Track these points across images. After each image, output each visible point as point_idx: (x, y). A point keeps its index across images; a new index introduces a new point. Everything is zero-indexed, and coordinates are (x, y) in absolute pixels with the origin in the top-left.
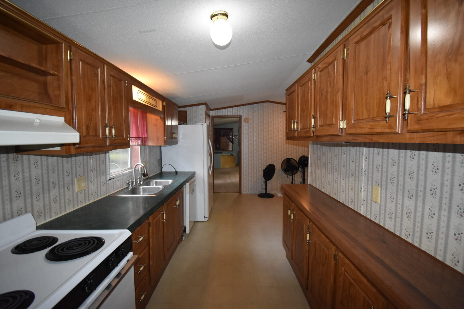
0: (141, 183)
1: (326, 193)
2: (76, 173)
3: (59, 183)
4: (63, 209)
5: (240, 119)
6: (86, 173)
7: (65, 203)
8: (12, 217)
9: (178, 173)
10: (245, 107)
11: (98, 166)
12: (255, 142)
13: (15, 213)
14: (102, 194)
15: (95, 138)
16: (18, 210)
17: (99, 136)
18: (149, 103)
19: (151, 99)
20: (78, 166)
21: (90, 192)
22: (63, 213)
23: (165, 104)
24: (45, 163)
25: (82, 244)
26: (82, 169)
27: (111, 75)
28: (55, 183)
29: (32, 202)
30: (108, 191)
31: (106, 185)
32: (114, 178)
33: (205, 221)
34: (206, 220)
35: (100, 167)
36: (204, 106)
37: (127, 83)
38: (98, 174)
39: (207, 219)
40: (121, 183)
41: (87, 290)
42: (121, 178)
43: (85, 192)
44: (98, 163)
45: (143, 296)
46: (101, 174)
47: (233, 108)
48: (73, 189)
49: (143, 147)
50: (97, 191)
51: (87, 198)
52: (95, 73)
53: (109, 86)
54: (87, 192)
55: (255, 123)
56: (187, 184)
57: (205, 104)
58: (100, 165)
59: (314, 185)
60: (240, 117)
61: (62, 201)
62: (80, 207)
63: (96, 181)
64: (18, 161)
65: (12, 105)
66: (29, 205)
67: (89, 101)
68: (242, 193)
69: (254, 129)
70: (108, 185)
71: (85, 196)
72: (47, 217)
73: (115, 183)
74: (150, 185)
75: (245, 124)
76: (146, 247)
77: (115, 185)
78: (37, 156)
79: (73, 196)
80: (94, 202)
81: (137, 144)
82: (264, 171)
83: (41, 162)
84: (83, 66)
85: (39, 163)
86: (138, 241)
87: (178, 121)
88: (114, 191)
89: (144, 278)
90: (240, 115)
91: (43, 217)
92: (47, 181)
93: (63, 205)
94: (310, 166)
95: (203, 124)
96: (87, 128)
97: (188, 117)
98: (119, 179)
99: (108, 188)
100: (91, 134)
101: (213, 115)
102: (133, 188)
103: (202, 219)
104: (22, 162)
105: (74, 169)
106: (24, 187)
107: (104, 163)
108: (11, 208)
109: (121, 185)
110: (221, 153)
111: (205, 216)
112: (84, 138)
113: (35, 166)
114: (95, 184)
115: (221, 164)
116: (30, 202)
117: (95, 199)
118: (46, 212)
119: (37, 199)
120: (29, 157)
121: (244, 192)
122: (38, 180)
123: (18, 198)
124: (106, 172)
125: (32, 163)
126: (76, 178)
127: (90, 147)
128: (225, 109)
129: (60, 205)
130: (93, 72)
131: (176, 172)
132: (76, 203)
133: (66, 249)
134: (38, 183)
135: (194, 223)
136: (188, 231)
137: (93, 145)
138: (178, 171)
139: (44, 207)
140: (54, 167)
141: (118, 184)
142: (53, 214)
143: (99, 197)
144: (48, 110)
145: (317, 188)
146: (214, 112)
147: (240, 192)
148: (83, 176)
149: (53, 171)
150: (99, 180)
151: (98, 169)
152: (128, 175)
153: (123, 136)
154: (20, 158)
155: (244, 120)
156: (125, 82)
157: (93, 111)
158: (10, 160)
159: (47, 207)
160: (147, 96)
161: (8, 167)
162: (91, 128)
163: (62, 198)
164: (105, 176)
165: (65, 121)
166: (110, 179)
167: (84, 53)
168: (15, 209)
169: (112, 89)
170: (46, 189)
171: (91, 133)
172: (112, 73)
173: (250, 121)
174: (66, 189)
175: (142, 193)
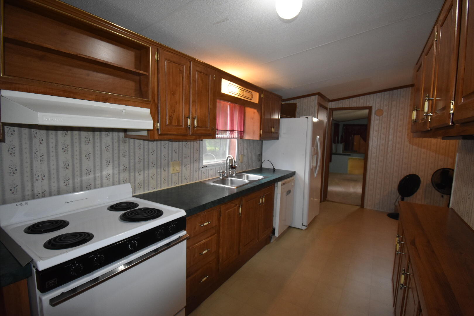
0: (234, 175)
1: (469, 224)
2: (172, 157)
3: (157, 164)
4: (159, 185)
5: (369, 112)
6: (180, 159)
7: (161, 180)
8: (119, 183)
9: (275, 171)
10: (379, 94)
11: (192, 154)
12: (390, 142)
13: (121, 182)
14: (194, 180)
15: (177, 127)
16: (124, 180)
17: (182, 126)
18: (242, 96)
19: (244, 92)
20: (174, 152)
21: (183, 176)
22: (159, 189)
23: (263, 96)
24: (146, 147)
25: (146, 212)
26: (178, 154)
27: (197, 71)
28: (154, 164)
29: (135, 176)
30: (200, 177)
31: (199, 172)
32: (206, 167)
33: (302, 229)
34: (304, 228)
35: (194, 155)
36: (317, 96)
37: (214, 77)
38: (192, 161)
39: (306, 227)
40: (214, 172)
41: (130, 247)
42: (215, 167)
43: (179, 175)
44: (192, 151)
45: (205, 278)
46: (195, 162)
47: (361, 97)
48: (168, 171)
49: (241, 140)
50: (190, 176)
51: (180, 180)
52: (180, 70)
53: (194, 81)
54: (180, 175)
55: (392, 116)
56: (279, 184)
57: (319, 94)
58: (194, 154)
59: (456, 210)
60: (370, 108)
61: (159, 179)
62: (173, 186)
63: (189, 167)
64: (126, 143)
65: (108, 99)
66: (132, 177)
67: (173, 95)
68: (365, 207)
69: (390, 124)
70: (200, 172)
71: (178, 178)
72: (145, 189)
73: (207, 171)
74: (242, 179)
75: (377, 117)
76: (214, 234)
77: (207, 173)
78: (140, 141)
79: (168, 176)
80: (187, 185)
81: (232, 137)
82: (401, 182)
83: (144, 145)
84: (168, 65)
85: (142, 146)
86: (202, 225)
87: (281, 114)
88: (206, 178)
89: (211, 262)
90: (370, 105)
91: (142, 189)
92: (147, 161)
93: (159, 182)
94: (455, 180)
95: (308, 118)
96: (170, 118)
97: (297, 110)
98: (211, 168)
99: (200, 175)
100: (173, 124)
101: (333, 107)
102: (223, 178)
103: (300, 226)
104: (129, 144)
105: (170, 154)
106: (129, 163)
107: (198, 152)
108: (119, 178)
109: (214, 174)
110: (350, 155)
111: (303, 224)
112: (167, 127)
113: (139, 148)
114: (188, 169)
115: (349, 169)
116: (133, 175)
117: (187, 183)
118: (145, 186)
119: (139, 174)
120: (134, 141)
121: (368, 205)
122: (140, 159)
123: (124, 171)
124: (199, 160)
125: (137, 145)
126: (172, 162)
127: (173, 134)
128: (349, 99)
129: (157, 182)
130: (178, 70)
131: (274, 169)
132: (170, 182)
133: (134, 214)
134: (140, 162)
135: (288, 228)
136: (277, 234)
137: (174, 133)
138: (276, 168)
139: (144, 181)
140: (153, 150)
141: (211, 172)
142: (150, 188)
143: (191, 181)
144: (136, 103)
145: (460, 215)
146: (333, 103)
147: (362, 206)
148: (177, 161)
149: (152, 153)
150: (192, 166)
151: (192, 156)
152: (222, 166)
153: (207, 127)
154: (127, 141)
155: (376, 112)
156: (212, 77)
157: (177, 104)
158: (120, 142)
159: (147, 182)
160: (240, 89)
161: (119, 147)
162: (173, 118)
163: (159, 176)
164: (198, 164)
165: (151, 112)
166: (202, 167)
167: (170, 54)
168: (121, 179)
169: (198, 84)
170: (146, 167)
171: (174, 122)
172: (198, 69)
173: (385, 114)
174: (163, 170)
175: (229, 185)
